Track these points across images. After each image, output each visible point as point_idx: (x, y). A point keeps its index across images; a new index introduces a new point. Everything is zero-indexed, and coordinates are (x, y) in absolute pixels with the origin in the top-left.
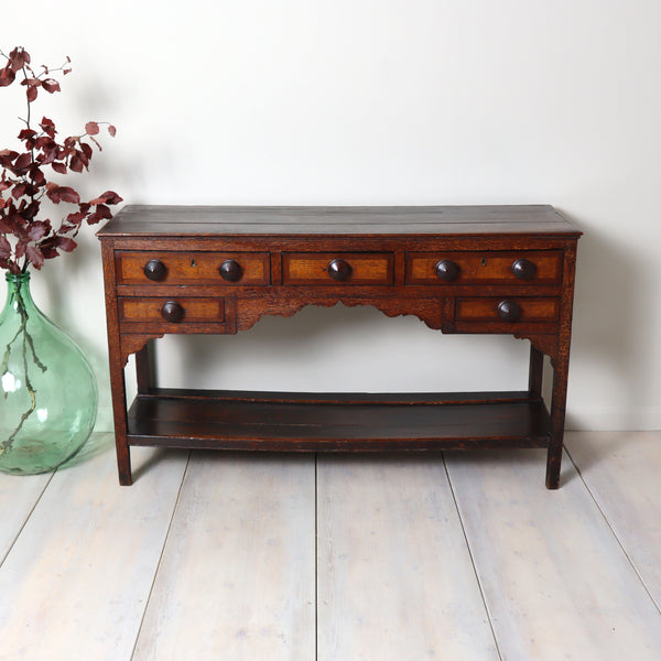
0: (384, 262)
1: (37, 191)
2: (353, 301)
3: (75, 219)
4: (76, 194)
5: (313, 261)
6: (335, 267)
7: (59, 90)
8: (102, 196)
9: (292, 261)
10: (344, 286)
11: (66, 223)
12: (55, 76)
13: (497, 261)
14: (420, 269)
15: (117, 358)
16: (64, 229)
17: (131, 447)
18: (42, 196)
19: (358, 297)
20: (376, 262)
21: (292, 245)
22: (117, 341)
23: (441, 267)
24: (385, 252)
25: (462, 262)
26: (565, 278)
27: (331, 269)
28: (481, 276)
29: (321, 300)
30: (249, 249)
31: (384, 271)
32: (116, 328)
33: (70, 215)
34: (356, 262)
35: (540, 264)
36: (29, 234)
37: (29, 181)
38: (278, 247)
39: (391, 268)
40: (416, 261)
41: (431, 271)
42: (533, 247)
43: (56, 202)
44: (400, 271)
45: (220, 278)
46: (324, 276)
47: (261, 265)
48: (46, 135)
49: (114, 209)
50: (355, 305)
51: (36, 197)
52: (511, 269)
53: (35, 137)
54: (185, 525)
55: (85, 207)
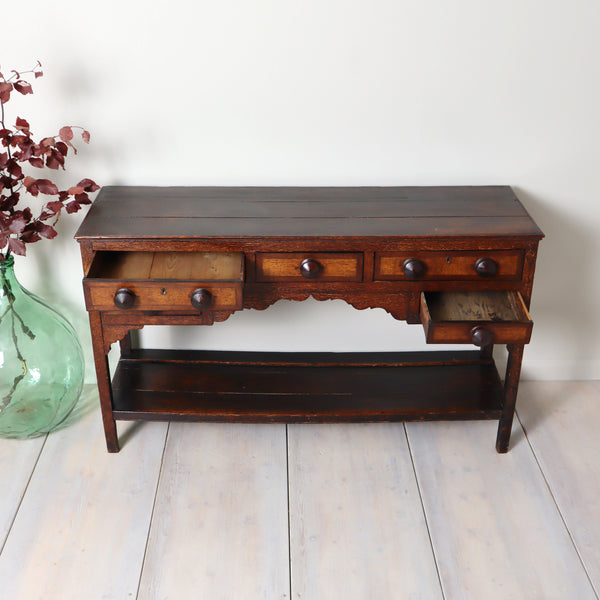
0: (354, 261)
1: (16, 184)
2: (322, 296)
3: (54, 207)
4: (54, 186)
5: (286, 260)
6: (306, 266)
7: (31, 92)
8: (80, 184)
9: (265, 260)
10: (316, 282)
11: (46, 210)
12: (27, 79)
13: (461, 259)
14: (388, 267)
15: (101, 346)
16: (44, 216)
17: (117, 421)
18: (20, 188)
19: (328, 293)
20: (346, 261)
21: (264, 247)
22: (99, 331)
23: (408, 266)
24: (355, 252)
25: (428, 261)
26: (524, 275)
27: (302, 268)
28: (446, 272)
29: (292, 295)
30: (224, 249)
31: (354, 269)
32: (98, 320)
33: (49, 204)
34: (327, 261)
35: (502, 262)
36: (11, 227)
37: (7, 174)
38: (251, 248)
39: (361, 267)
40: (384, 259)
41: (398, 268)
42: (497, 247)
43: (35, 194)
44: (369, 269)
46: (297, 273)
47: (233, 292)
48: (21, 133)
49: (92, 196)
50: (325, 299)
51: (15, 189)
52: (474, 267)
53: (10, 135)
54: (169, 499)
55: (64, 195)
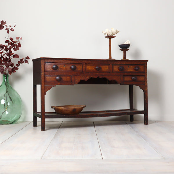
5: (92, 66)
7: (13, 31)
10: (99, 72)
21: (87, 62)
25: (124, 67)
26: (145, 71)
29: (94, 76)
30: (77, 63)
31: (108, 69)
38: (84, 63)
40: (114, 67)
44: (111, 69)
45: (71, 70)
47: (80, 67)
48: (11, 41)
52: (134, 69)
